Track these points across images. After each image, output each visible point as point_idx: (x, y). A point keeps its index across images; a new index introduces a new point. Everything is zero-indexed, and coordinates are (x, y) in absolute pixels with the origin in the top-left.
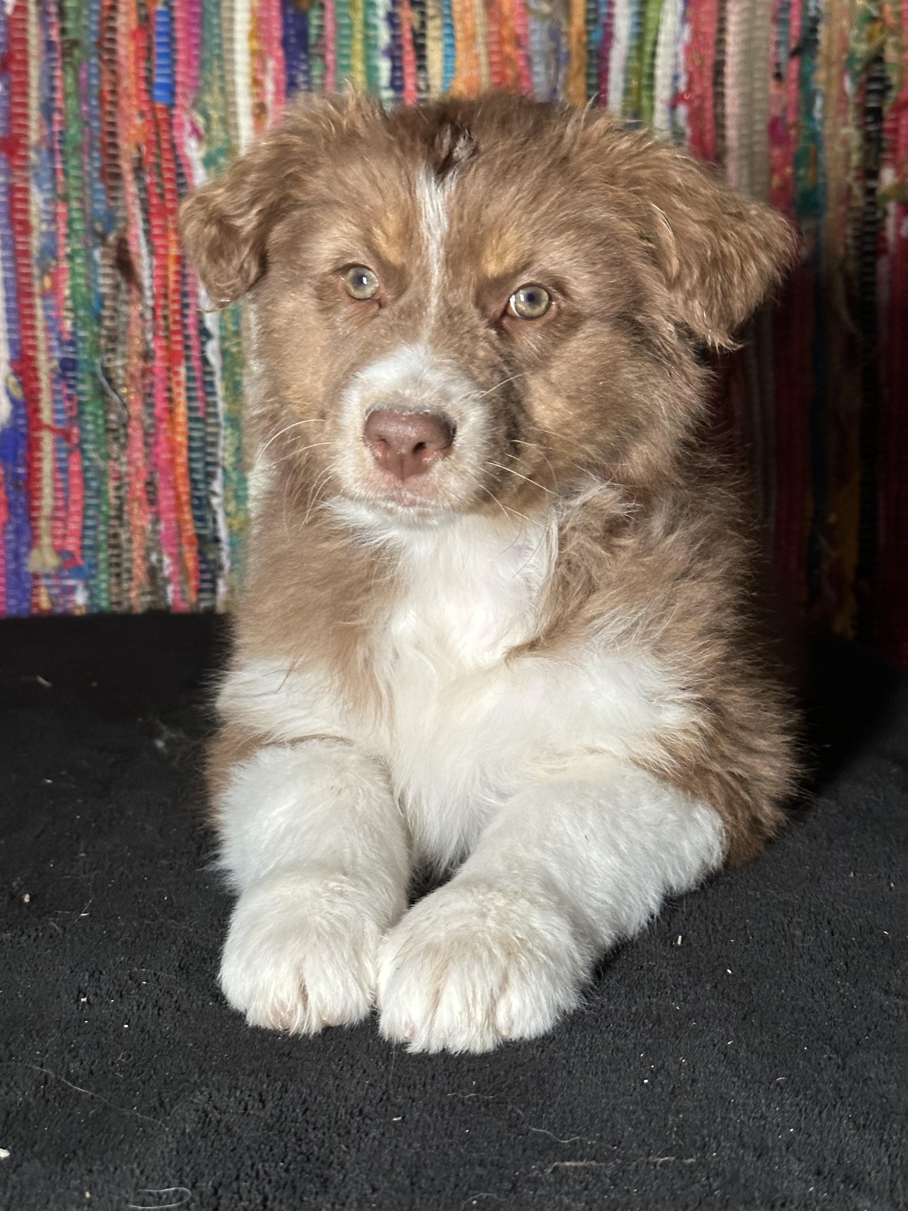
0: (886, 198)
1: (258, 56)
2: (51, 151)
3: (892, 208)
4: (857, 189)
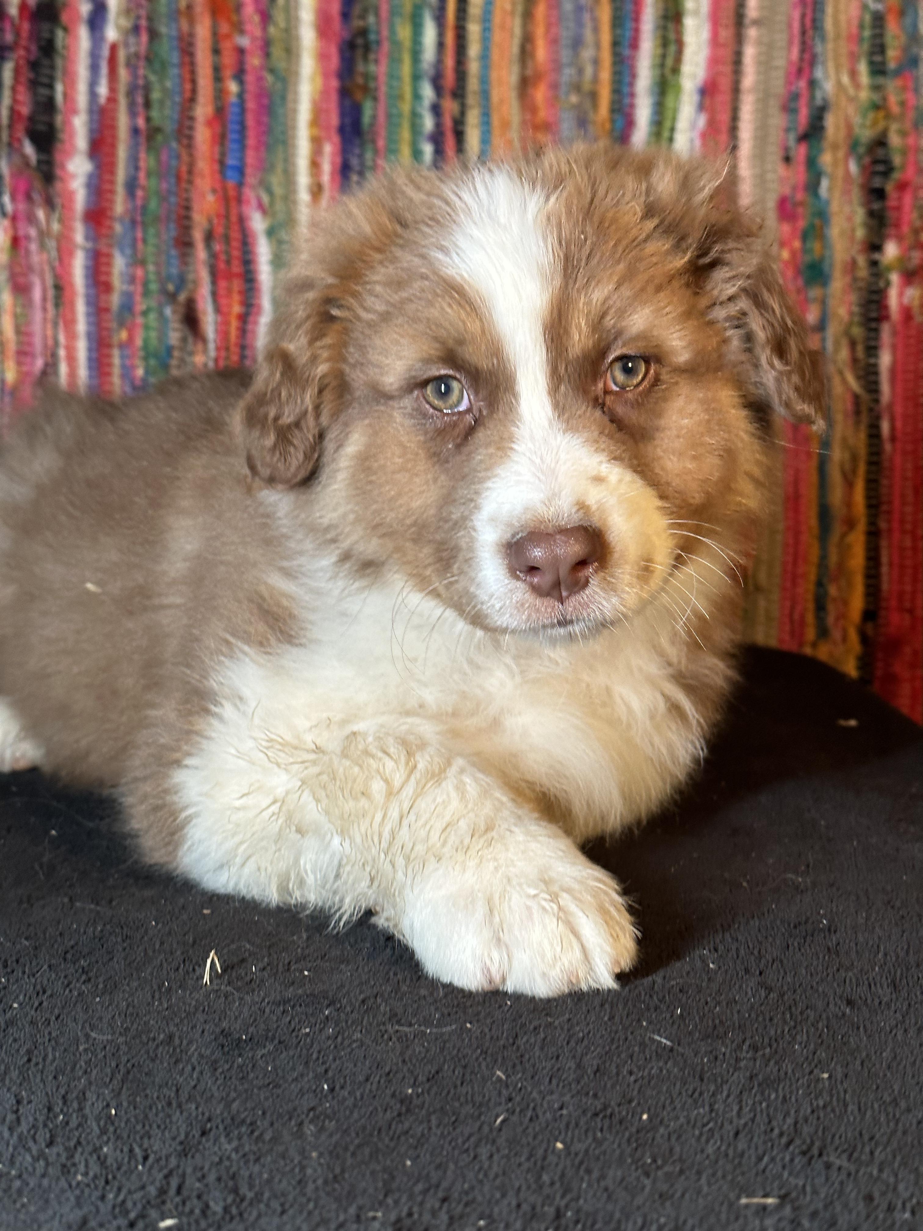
0: (889, 269)
1: (317, 143)
2: (134, 223)
3: (895, 278)
4: (862, 261)
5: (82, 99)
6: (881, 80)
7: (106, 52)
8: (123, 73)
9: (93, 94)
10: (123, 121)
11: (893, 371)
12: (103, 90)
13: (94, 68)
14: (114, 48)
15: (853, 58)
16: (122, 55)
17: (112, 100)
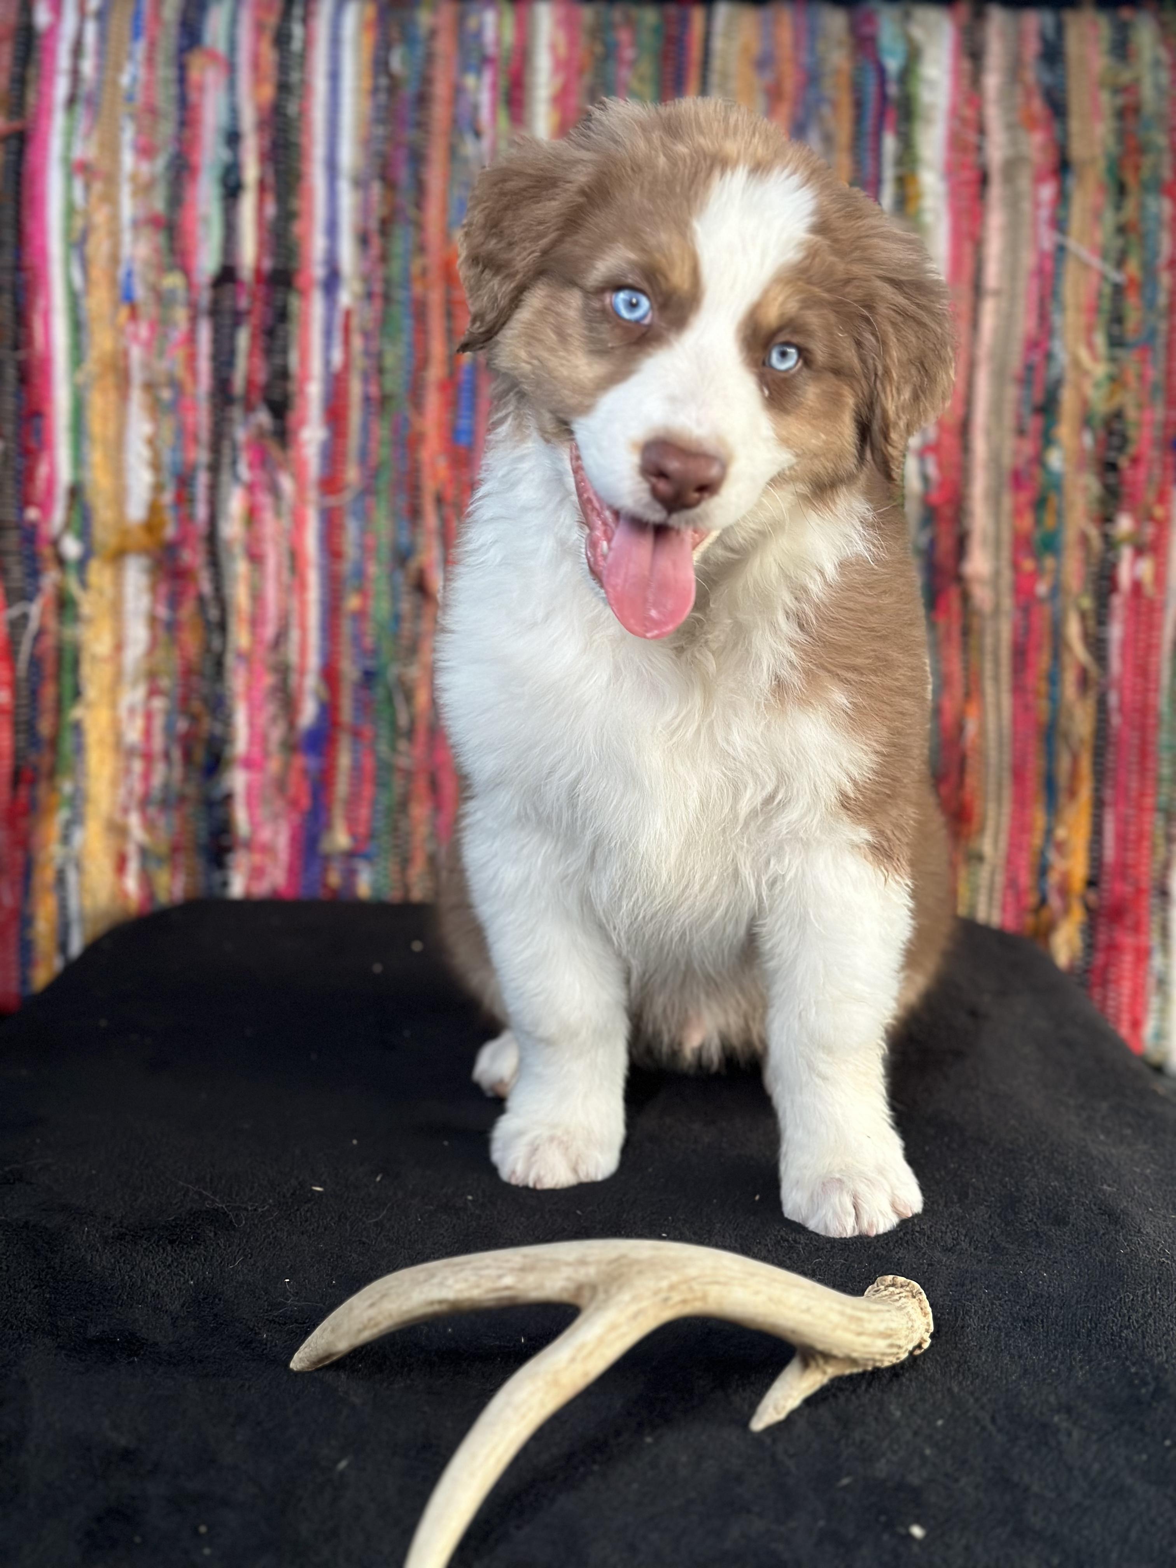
0: (1122, 541)
2: (365, 490)
3: (1126, 553)
4: (1094, 532)
5: (316, 366)
6: (1120, 353)
7: (339, 320)
8: (357, 342)
9: (327, 362)
10: (356, 388)
11: (1125, 644)
12: (337, 356)
13: (328, 334)
14: (348, 314)
15: (1090, 329)
16: (355, 322)
17: (347, 366)
